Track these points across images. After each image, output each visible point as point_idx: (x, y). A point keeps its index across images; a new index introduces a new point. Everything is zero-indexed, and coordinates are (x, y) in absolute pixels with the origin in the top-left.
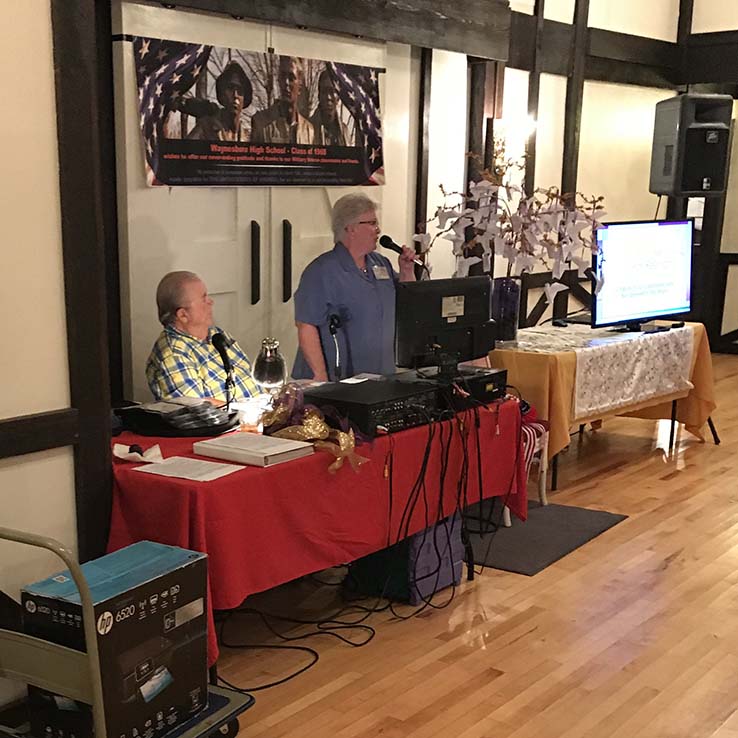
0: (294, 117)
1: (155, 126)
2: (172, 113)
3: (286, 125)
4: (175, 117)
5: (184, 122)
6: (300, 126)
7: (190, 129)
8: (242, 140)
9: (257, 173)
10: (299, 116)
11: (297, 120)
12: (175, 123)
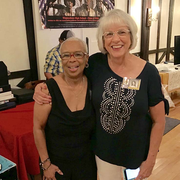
0: (89, 9)
1: (45, 12)
2: (50, 8)
3: (86, 11)
4: (51, 9)
5: (54, 11)
6: (90, 11)
7: (56, 13)
8: (72, 16)
9: (77, 25)
10: (90, 8)
11: (89, 10)
12: (51, 11)
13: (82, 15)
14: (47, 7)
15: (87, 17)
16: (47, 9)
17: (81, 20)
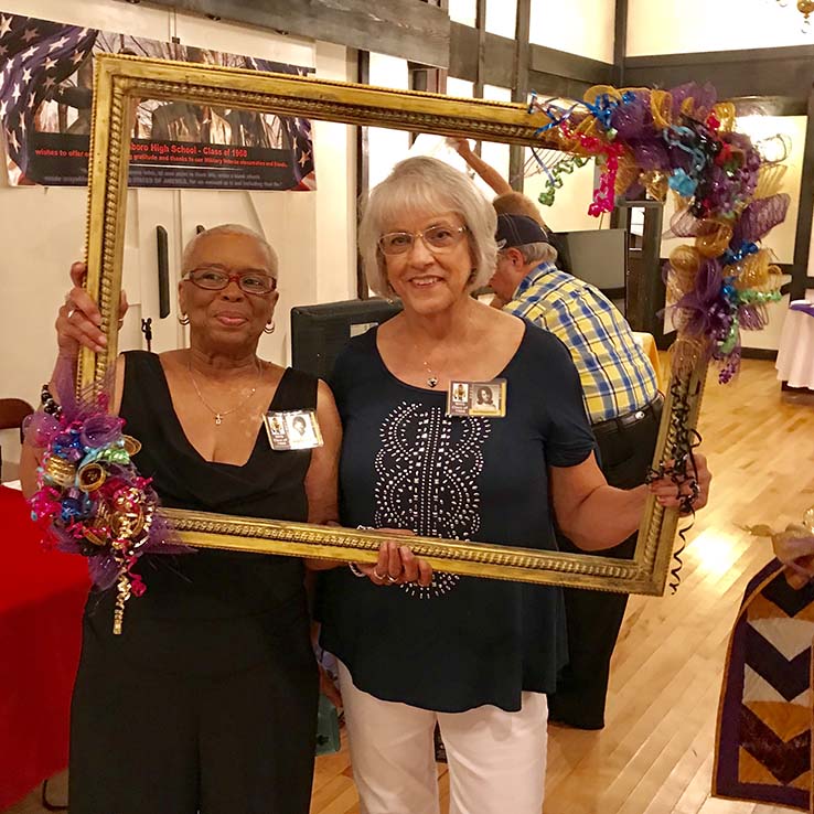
2: (44, 103)
13: (181, 138)
14: (33, 97)
15: (199, 146)
16: (31, 105)
17: (176, 155)
